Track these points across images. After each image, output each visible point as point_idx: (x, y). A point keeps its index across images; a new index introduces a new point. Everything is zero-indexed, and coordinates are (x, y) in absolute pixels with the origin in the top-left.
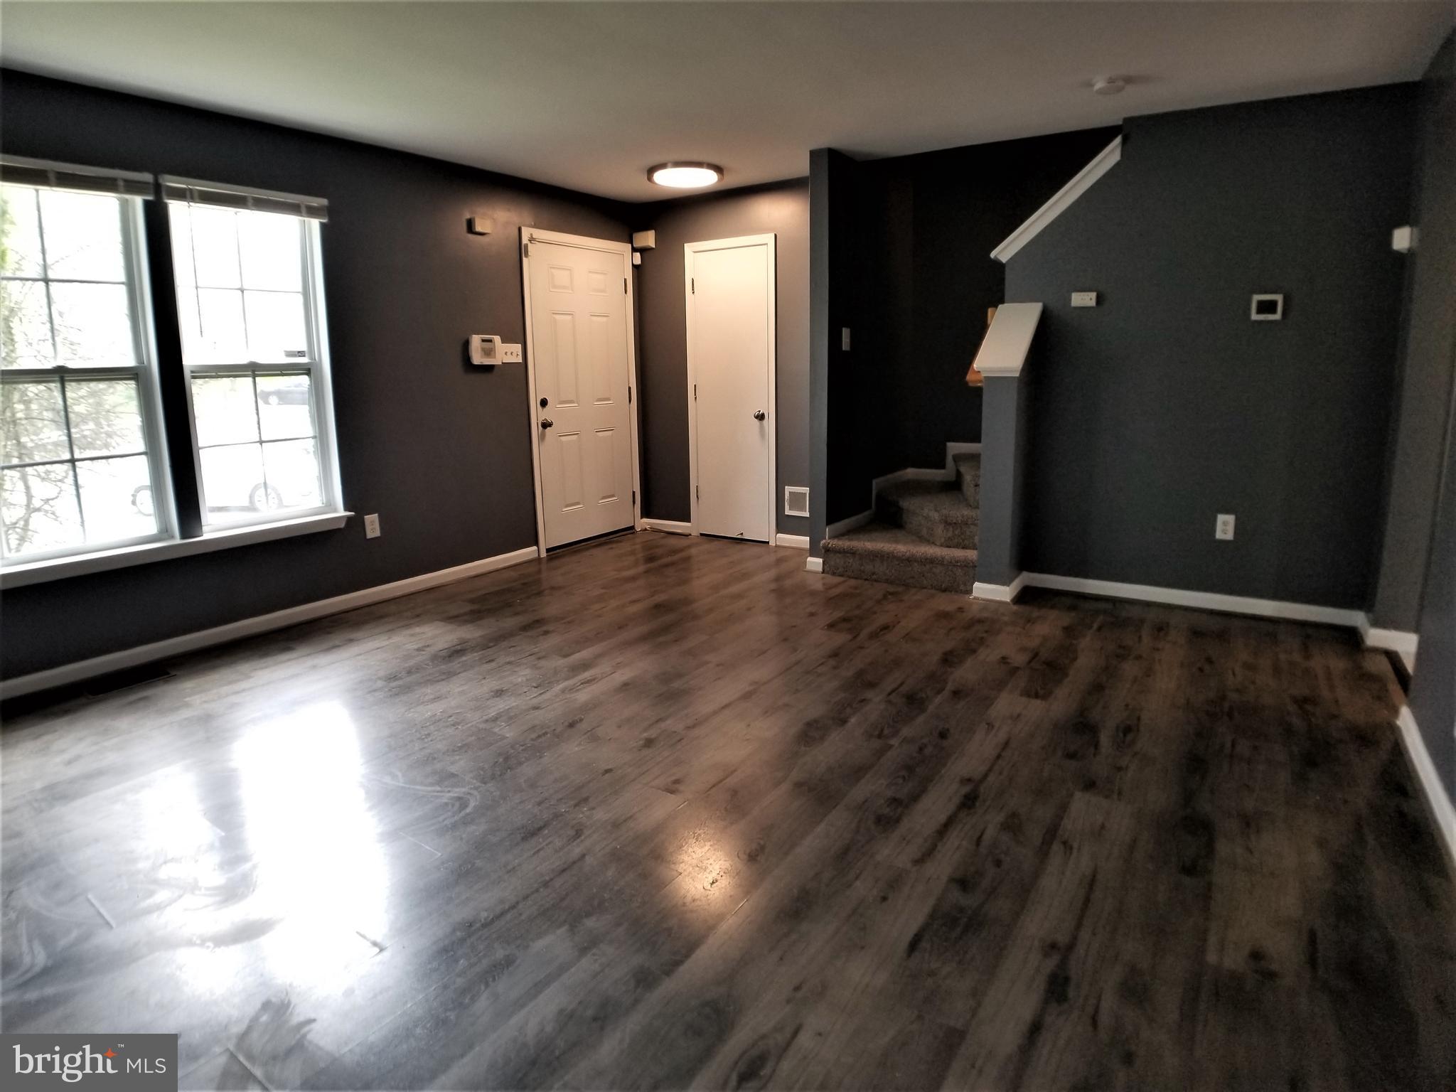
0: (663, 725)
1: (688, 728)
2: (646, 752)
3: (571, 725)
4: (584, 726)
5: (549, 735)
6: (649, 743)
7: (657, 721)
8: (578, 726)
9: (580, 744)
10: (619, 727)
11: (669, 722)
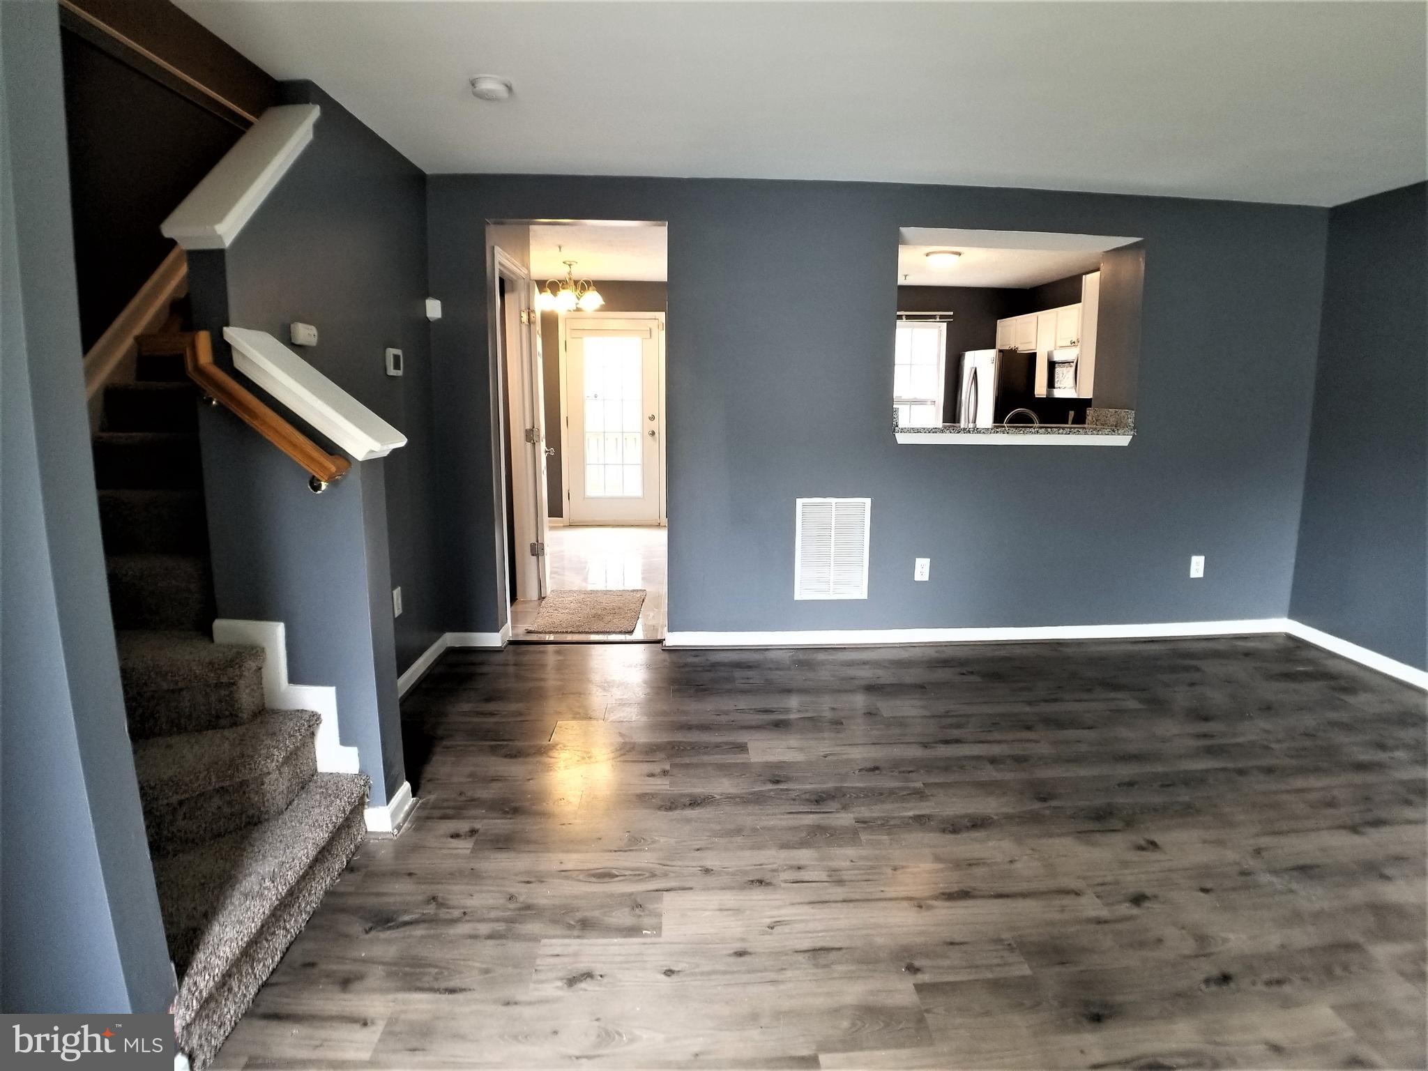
0: (1104, 913)
1: (1077, 893)
2: (1148, 891)
3: (1225, 979)
4: (1209, 968)
5: (1266, 976)
6: (1138, 900)
7: (1106, 922)
8: (1215, 972)
9: (1225, 940)
10: (1160, 941)
11: (1092, 913)
